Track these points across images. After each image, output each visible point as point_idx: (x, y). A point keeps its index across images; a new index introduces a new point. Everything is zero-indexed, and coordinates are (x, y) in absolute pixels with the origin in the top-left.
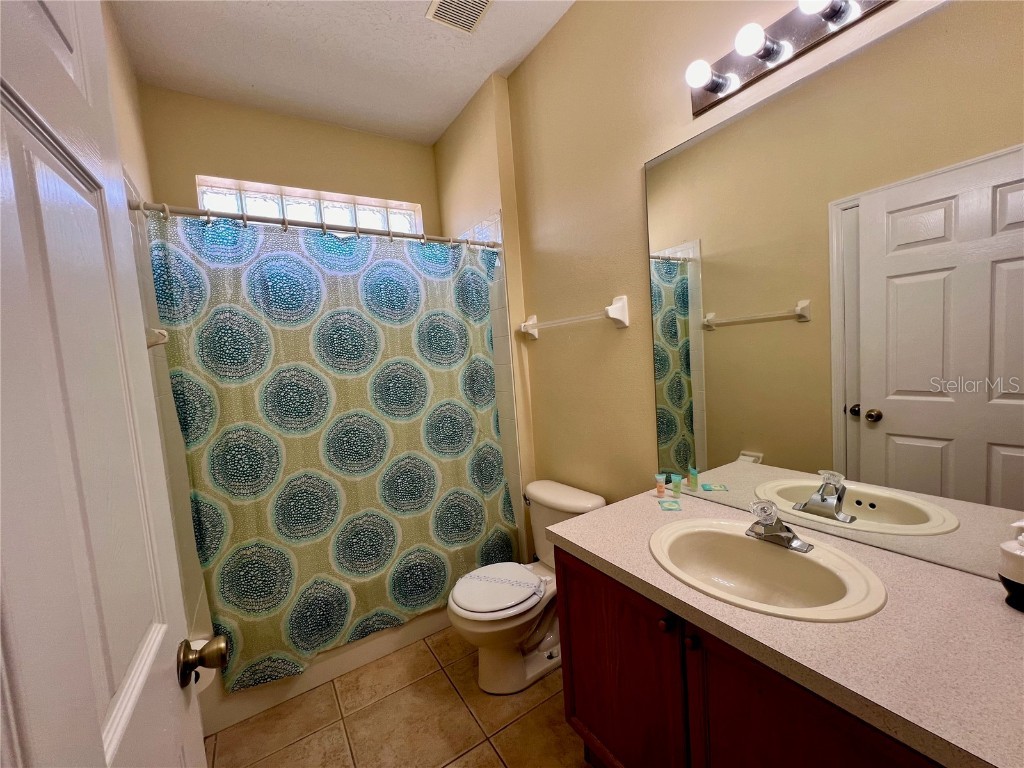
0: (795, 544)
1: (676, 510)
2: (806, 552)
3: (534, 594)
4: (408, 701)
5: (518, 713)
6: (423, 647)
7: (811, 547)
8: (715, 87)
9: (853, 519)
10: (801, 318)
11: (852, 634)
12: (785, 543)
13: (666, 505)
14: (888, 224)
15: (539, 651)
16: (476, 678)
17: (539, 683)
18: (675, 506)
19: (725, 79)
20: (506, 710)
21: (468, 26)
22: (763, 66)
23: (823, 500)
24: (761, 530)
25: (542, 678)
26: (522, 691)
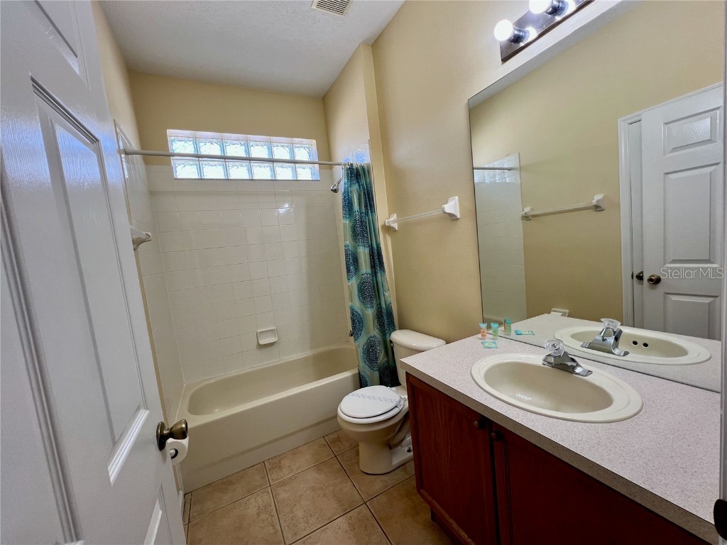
0: (578, 370)
1: (493, 348)
2: (586, 376)
3: (396, 407)
4: (313, 477)
5: (386, 487)
6: (323, 441)
7: (590, 372)
8: (517, 39)
9: (626, 353)
10: (597, 208)
11: (611, 431)
12: (570, 370)
13: (486, 345)
14: (664, 133)
15: (402, 447)
16: (358, 463)
17: (402, 467)
18: (494, 345)
19: (525, 33)
20: (378, 485)
21: (341, 11)
22: (553, 19)
23: (604, 340)
24: (552, 360)
25: (402, 465)
26: (389, 473)
